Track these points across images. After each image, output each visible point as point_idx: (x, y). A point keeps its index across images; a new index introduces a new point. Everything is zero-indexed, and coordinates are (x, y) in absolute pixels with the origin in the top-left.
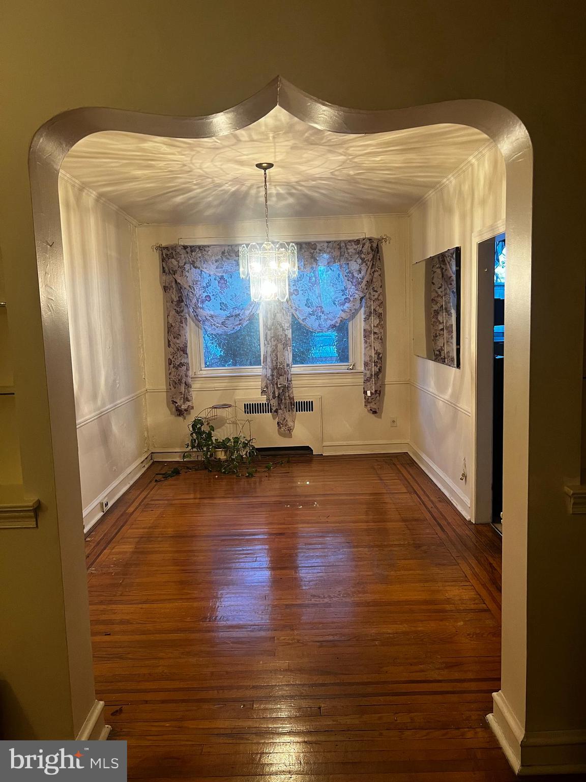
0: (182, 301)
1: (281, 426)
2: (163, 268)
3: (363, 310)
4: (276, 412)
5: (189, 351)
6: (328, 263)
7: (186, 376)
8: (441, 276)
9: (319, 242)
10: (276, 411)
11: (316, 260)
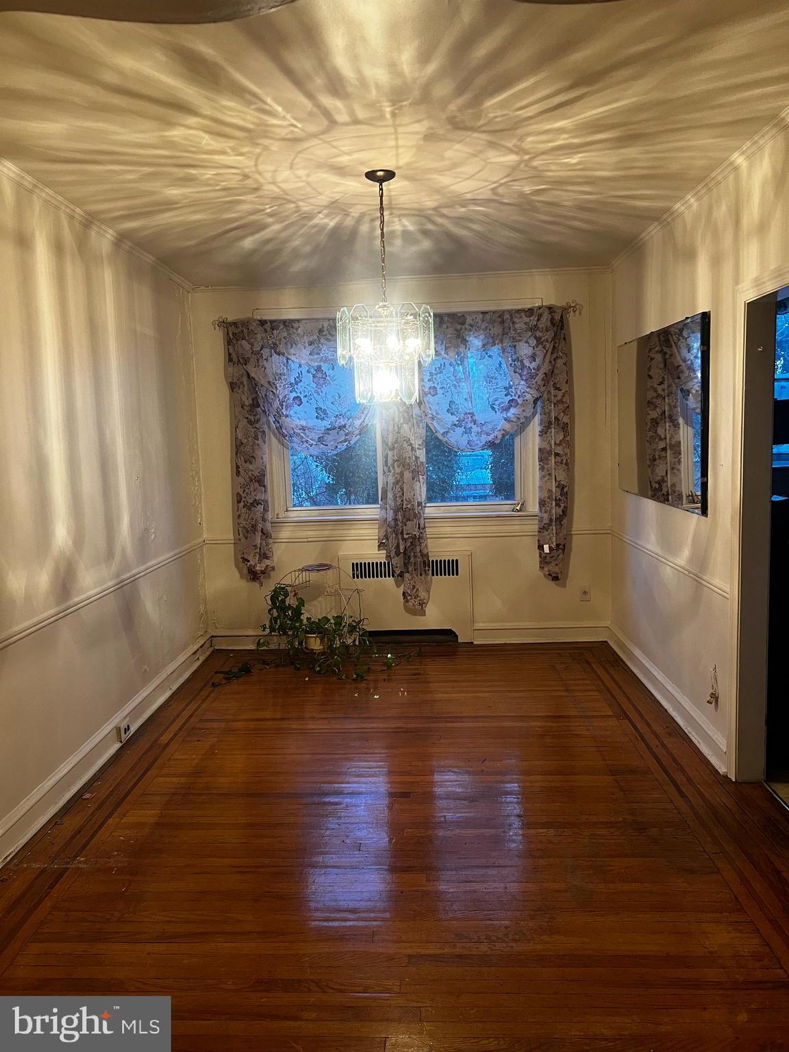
0: (258, 406)
1: (409, 598)
2: (230, 354)
3: (537, 419)
4: (401, 577)
5: (267, 481)
6: (484, 346)
7: (264, 520)
8: (662, 366)
9: (470, 313)
10: (401, 575)
11: (464, 341)
